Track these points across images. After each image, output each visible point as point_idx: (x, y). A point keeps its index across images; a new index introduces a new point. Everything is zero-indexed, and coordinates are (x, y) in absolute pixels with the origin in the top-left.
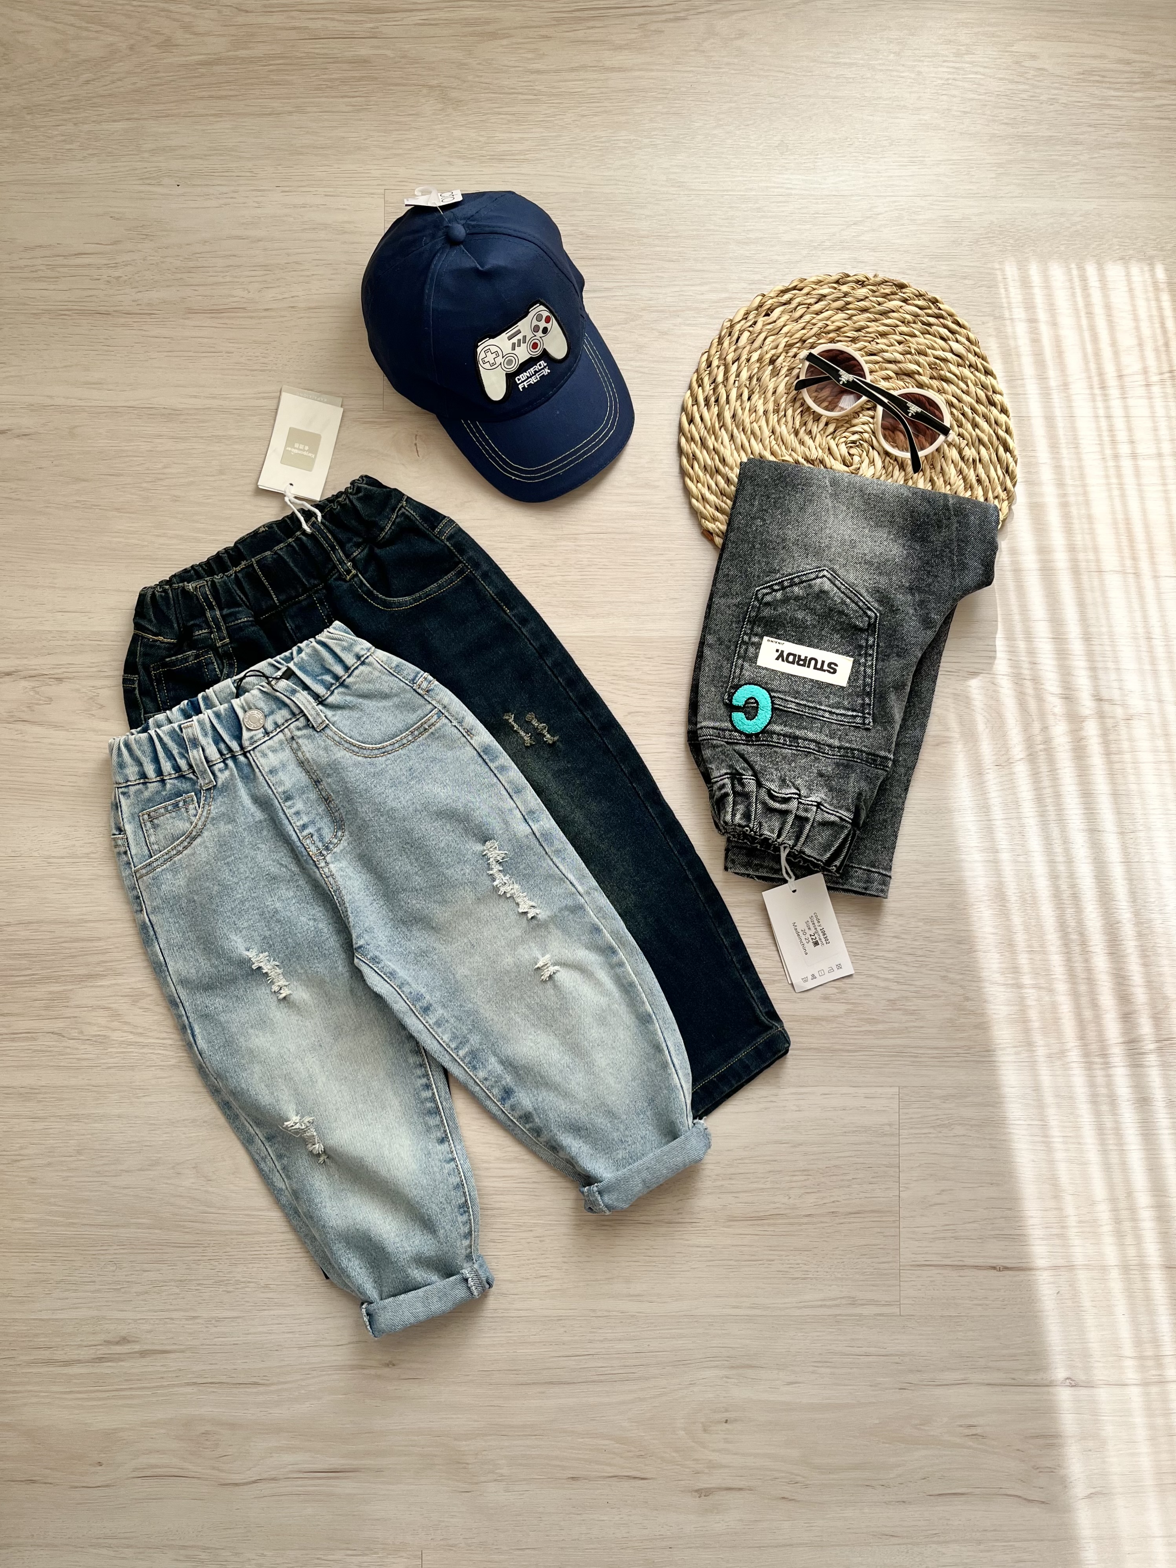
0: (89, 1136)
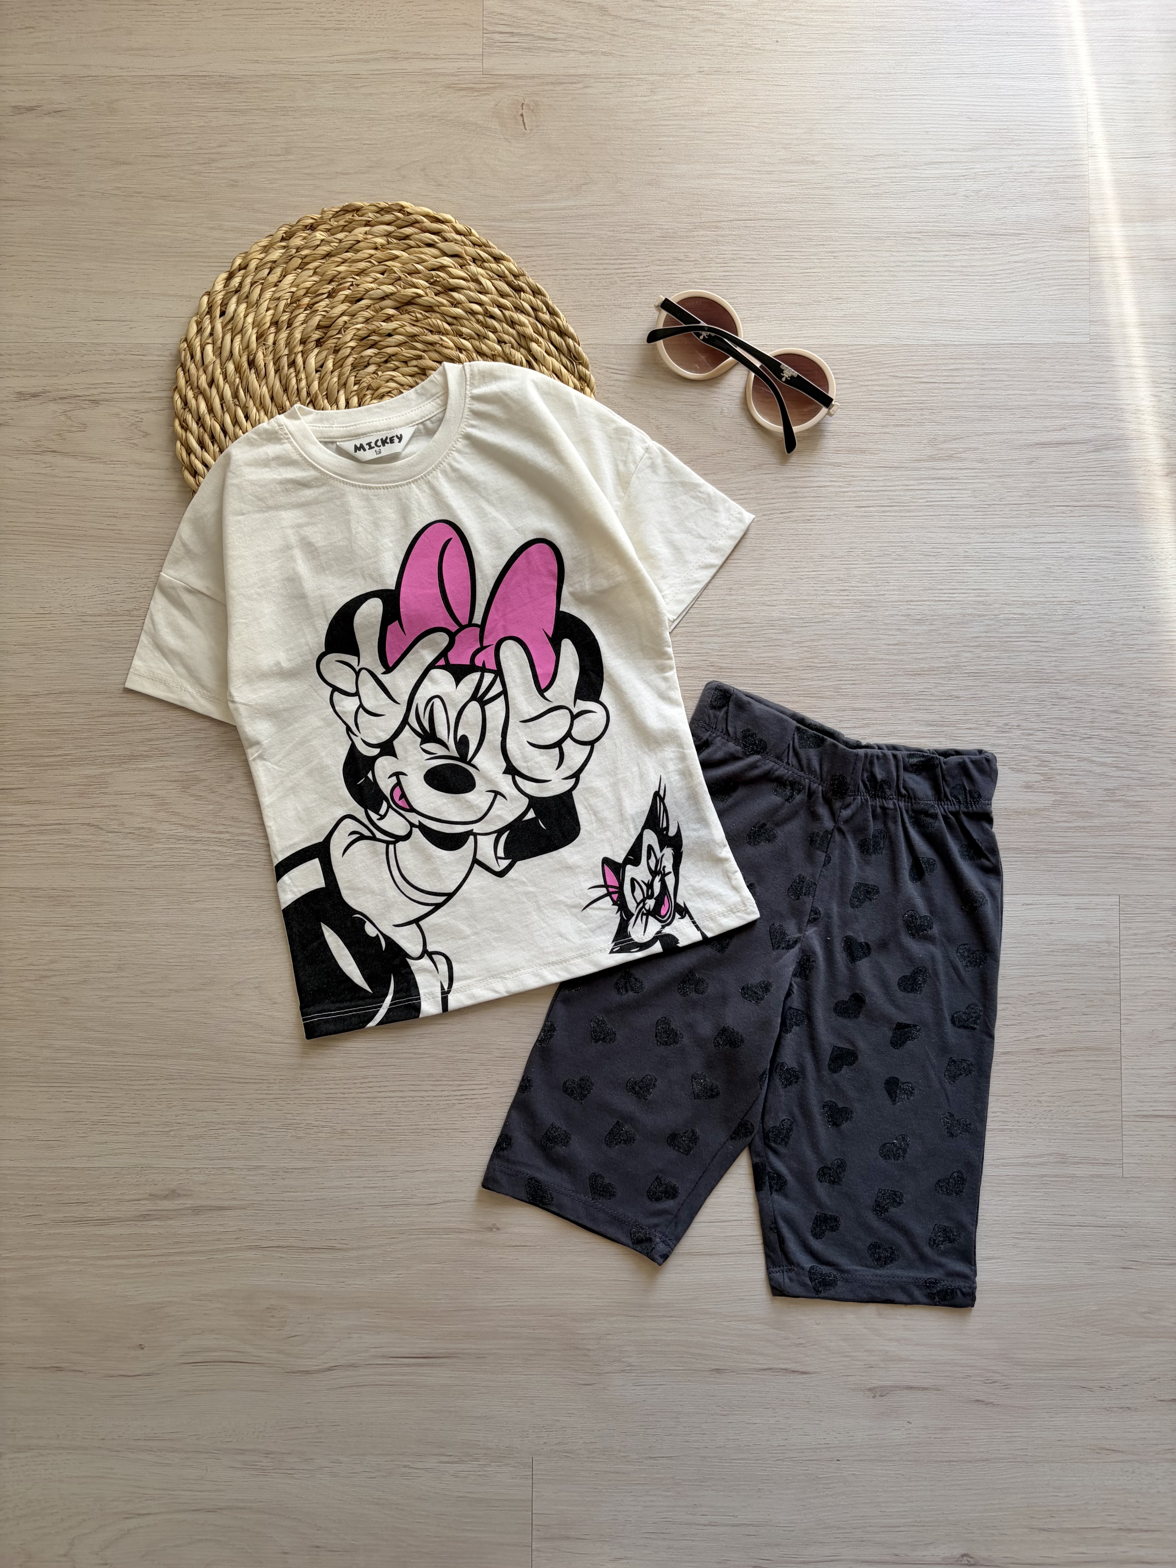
0: (133, 949)
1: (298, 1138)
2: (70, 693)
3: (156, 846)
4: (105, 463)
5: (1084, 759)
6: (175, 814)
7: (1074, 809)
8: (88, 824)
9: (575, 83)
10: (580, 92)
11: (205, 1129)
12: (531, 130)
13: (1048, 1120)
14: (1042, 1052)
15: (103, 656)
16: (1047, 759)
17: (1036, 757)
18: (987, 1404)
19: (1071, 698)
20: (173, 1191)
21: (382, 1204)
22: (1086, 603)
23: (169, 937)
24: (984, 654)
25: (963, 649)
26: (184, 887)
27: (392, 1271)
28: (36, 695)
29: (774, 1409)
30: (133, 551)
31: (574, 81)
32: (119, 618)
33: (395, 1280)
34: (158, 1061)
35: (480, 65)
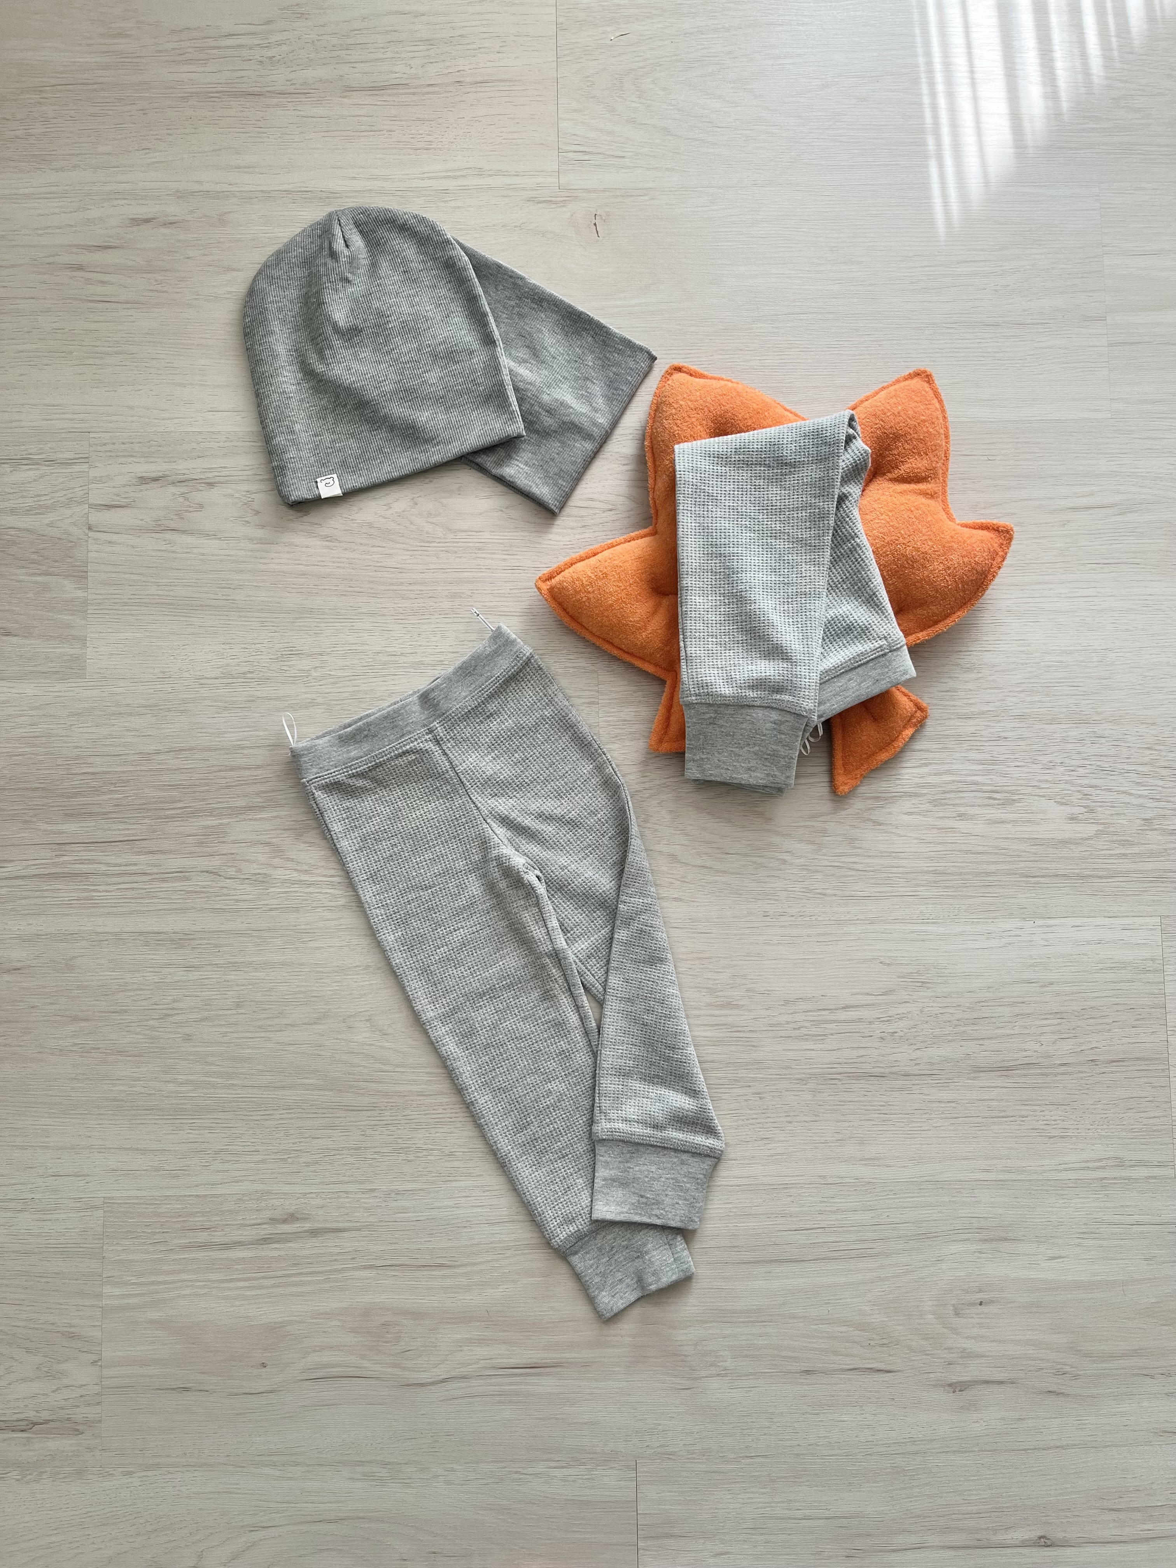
1: (409, 1161)
2: (189, 750)
3: (272, 890)
4: (220, 539)
5: (1124, 792)
6: (288, 859)
7: (1115, 838)
8: (207, 872)
10: (647, 203)
11: (321, 1155)
12: (604, 237)
13: (1105, 1127)
14: (1097, 1063)
15: (219, 715)
16: (1089, 793)
17: (1079, 791)
18: (1058, 1394)
19: (1108, 737)
20: (292, 1215)
21: (488, 1222)
22: (1118, 651)
23: (285, 974)
24: (1029, 699)
25: (1009, 694)
26: (298, 927)
27: (499, 1285)
28: (158, 753)
29: (861, 1407)
30: (246, 619)
31: (642, 194)
32: (234, 680)
33: (503, 1294)
34: (276, 1093)
35: (557, 180)
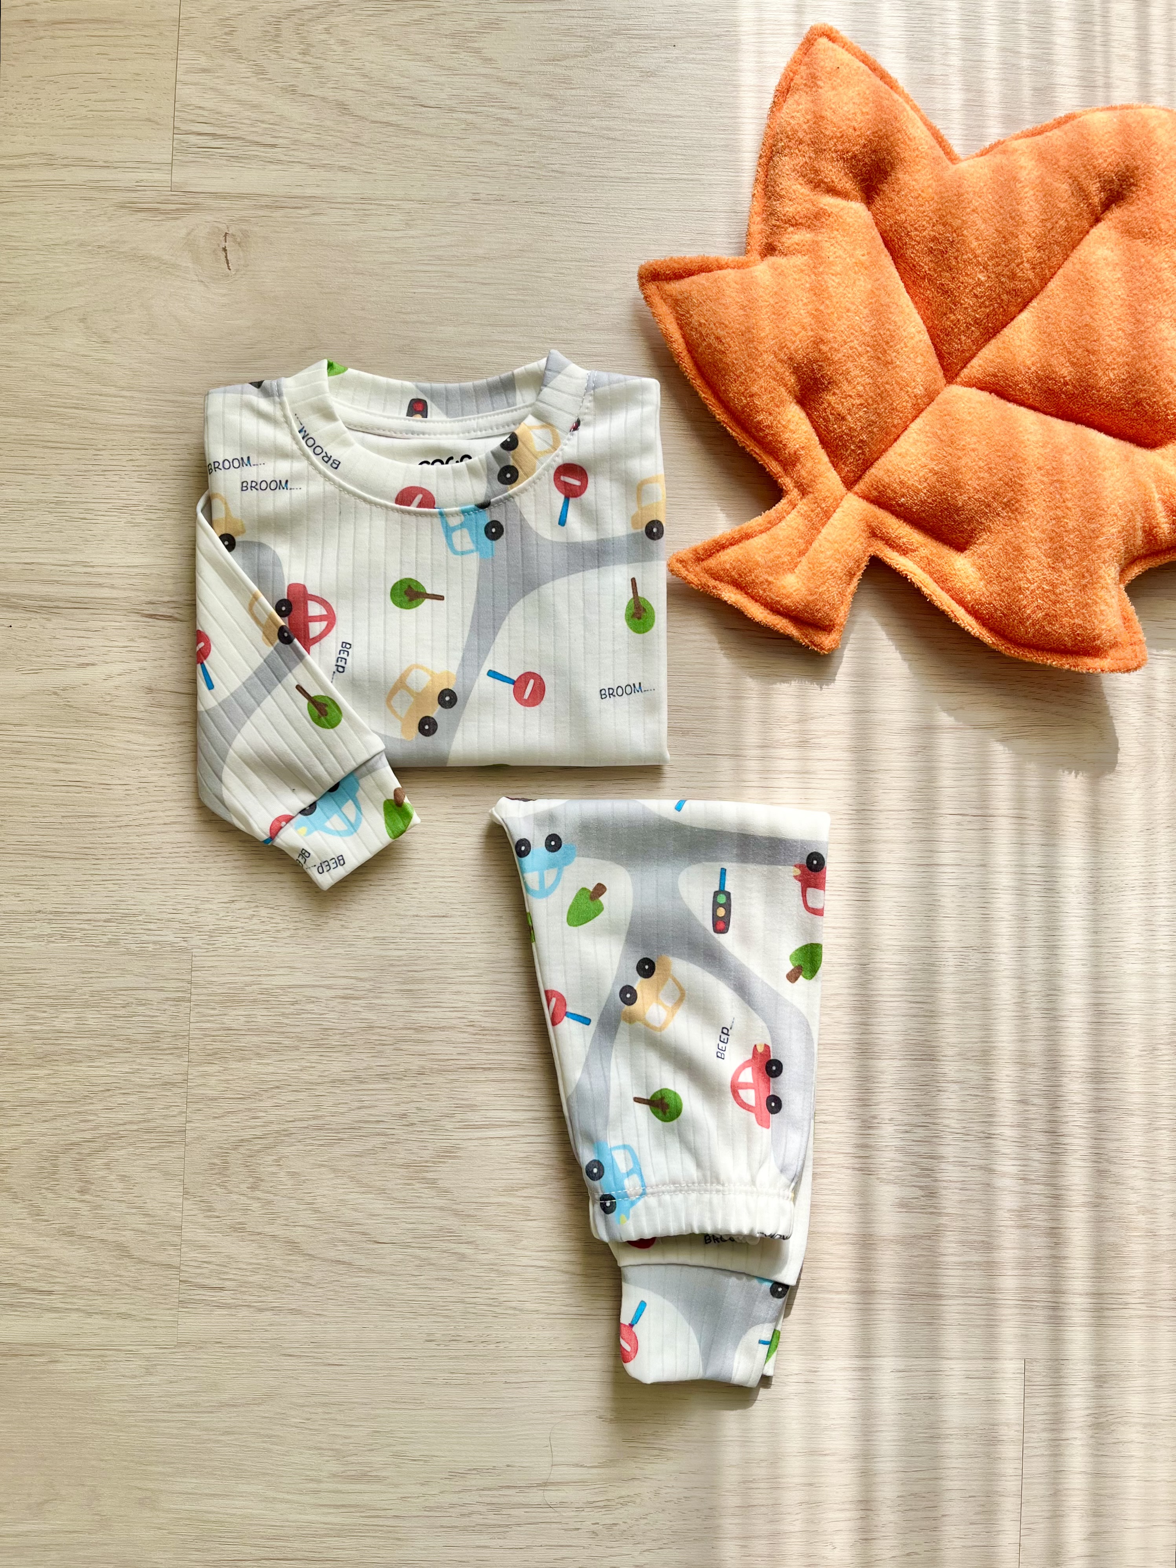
9: (300, 208)
10: (307, 220)
12: (237, 270)
31: (300, 205)
35: (168, 177)
